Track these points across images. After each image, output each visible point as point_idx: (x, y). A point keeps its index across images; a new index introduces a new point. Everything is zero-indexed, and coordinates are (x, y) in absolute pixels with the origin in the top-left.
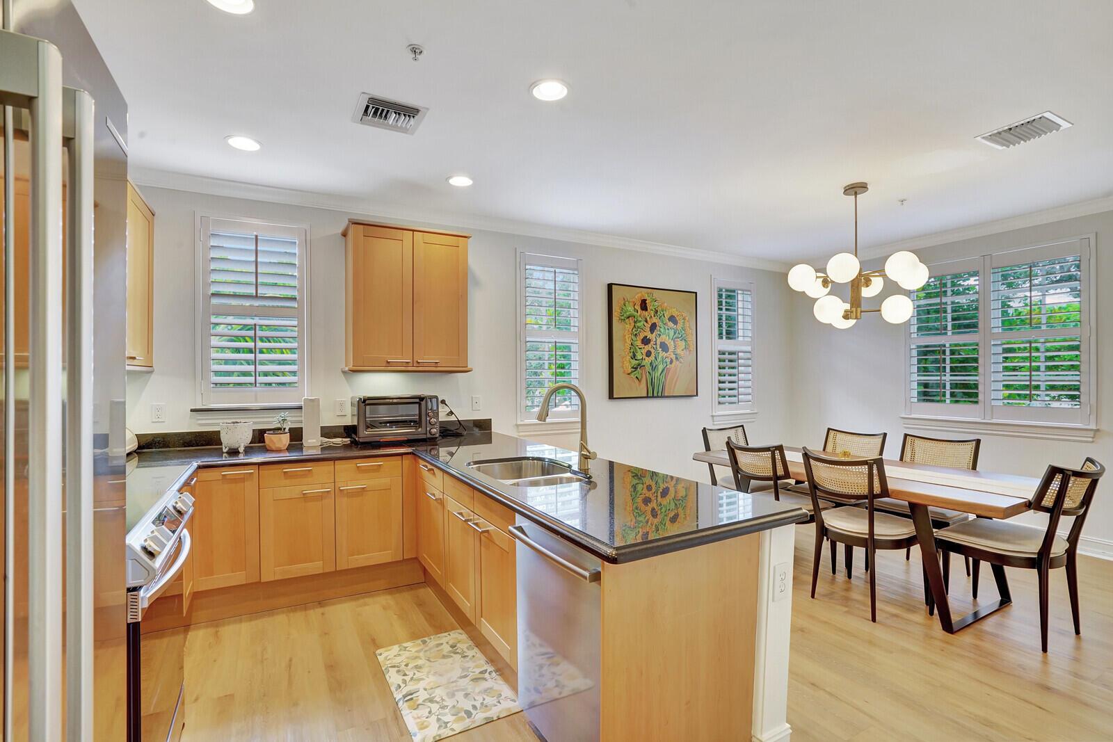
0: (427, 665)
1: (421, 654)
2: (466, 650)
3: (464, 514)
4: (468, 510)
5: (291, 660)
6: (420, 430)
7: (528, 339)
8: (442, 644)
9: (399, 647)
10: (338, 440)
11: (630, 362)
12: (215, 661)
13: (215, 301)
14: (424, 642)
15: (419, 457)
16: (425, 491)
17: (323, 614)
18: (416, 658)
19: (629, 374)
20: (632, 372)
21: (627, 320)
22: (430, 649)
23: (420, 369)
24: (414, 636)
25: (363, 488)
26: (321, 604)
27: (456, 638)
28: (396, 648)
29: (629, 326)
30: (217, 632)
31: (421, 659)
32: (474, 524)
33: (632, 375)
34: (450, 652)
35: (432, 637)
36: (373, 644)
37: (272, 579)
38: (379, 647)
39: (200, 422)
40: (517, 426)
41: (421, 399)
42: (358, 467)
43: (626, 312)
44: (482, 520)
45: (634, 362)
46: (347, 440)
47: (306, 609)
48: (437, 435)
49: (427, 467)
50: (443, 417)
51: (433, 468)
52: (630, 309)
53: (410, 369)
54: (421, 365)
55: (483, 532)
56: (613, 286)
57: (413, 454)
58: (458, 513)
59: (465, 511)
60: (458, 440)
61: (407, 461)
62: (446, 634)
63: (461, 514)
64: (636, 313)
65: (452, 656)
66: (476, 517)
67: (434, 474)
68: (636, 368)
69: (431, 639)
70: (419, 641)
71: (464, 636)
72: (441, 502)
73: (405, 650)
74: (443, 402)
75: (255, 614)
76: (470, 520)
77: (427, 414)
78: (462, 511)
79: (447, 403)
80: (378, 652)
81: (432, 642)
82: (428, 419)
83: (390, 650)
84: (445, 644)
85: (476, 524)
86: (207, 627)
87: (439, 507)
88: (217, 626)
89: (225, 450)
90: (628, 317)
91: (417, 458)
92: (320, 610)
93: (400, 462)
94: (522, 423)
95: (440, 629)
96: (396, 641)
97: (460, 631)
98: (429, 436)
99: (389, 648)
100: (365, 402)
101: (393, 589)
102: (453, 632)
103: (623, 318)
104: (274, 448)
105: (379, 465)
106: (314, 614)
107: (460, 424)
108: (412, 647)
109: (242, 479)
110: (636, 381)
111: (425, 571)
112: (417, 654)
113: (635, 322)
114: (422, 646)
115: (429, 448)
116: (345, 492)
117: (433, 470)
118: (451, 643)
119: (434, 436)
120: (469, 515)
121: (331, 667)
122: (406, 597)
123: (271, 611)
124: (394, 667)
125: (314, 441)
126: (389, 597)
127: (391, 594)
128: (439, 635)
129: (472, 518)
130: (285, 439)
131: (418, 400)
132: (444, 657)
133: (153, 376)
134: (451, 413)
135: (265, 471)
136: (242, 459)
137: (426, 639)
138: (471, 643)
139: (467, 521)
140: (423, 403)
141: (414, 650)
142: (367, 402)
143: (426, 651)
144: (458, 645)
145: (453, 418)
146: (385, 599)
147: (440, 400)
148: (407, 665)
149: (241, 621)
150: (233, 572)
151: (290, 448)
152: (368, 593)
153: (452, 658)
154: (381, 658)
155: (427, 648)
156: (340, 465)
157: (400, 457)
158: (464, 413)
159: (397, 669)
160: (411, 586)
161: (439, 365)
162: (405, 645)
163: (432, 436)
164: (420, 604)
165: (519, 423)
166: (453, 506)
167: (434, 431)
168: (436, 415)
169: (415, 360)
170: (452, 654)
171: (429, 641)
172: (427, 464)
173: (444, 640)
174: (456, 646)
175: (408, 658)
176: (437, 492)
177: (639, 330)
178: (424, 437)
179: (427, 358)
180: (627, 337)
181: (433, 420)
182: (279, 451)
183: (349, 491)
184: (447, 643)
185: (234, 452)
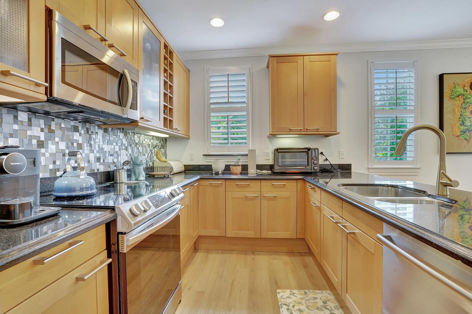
0: (306, 311)
1: (303, 302)
2: (333, 308)
3: (334, 218)
4: (338, 216)
5: (233, 281)
6: (308, 167)
7: (376, 116)
8: (317, 298)
9: (290, 291)
10: (265, 172)
11: (459, 128)
12: (202, 271)
13: (212, 106)
14: (306, 293)
15: (307, 181)
16: (309, 202)
17: (253, 259)
18: (300, 303)
19: (458, 136)
20: (461, 135)
21: (457, 98)
22: (309, 300)
23: (308, 133)
24: (300, 287)
25: (276, 196)
26: (253, 253)
27: (326, 297)
28: (288, 291)
29: (458, 102)
30: (207, 256)
31: (303, 305)
32: (342, 226)
33: (461, 137)
34: (322, 306)
35: (311, 291)
36: (276, 285)
37: (231, 236)
38: (279, 288)
39: (207, 160)
40: (369, 169)
41: (309, 149)
42: (273, 185)
43: (456, 93)
44: (348, 224)
45: (463, 128)
46: (270, 172)
47: (246, 254)
48: (318, 171)
49: (311, 187)
50: (321, 161)
51: (315, 187)
52: (460, 90)
53: (302, 133)
54: (308, 131)
55: (350, 233)
56: (444, 75)
57: (303, 179)
58: (331, 217)
59: (335, 216)
60: (331, 175)
61: (300, 183)
62: (320, 292)
63: (332, 217)
64: (465, 93)
65: (323, 310)
66: (344, 221)
67: (315, 191)
68: (465, 132)
69: (310, 292)
70: (302, 292)
71: (332, 297)
72: (319, 209)
73: (294, 295)
74: (322, 153)
75: (225, 251)
76: (340, 223)
77: (312, 159)
78: (333, 216)
79: (324, 154)
80: (278, 291)
81: (311, 294)
82: (313, 161)
83: (285, 292)
84: (319, 299)
85: (344, 226)
86: (204, 252)
87: (318, 211)
88: (208, 253)
89: (214, 173)
90: (458, 96)
91: (306, 182)
92: (252, 256)
93: (296, 184)
94: (372, 167)
95: (317, 287)
96: (290, 288)
97: (330, 292)
98: (313, 171)
99: (285, 290)
100: (278, 151)
101: (291, 253)
102: (325, 291)
103: (453, 97)
104: (234, 173)
105: (284, 184)
106: (249, 257)
107: (332, 166)
108: (298, 295)
109: (218, 186)
110: (465, 142)
111: (309, 248)
112: (300, 300)
113: (465, 99)
114: (304, 296)
115: (313, 178)
116: (266, 197)
117: (314, 188)
118: (323, 299)
119: (316, 171)
120: (339, 219)
121: (252, 292)
122: (297, 259)
123: (230, 251)
124: (285, 305)
125: (253, 171)
126: (288, 258)
127: (289, 256)
128: (315, 291)
129: (341, 221)
130: (239, 169)
131: (306, 150)
132: (318, 309)
133: (190, 140)
134: (327, 160)
135: (229, 183)
136: (220, 176)
137: (307, 291)
138: (337, 304)
139: (336, 223)
140: (310, 152)
141: (299, 296)
142: (279, 151)
143: (306, 300)
144: (328, 303)
145: (327, 163)
146: (286, 258)
147: (320, 152)
148: (293, 306)
149: (218, 253)
150: (214, 229)
151: (241, 174)
152: (277, 252)
153: (323, 312)
154: (279, 296)
155: (307, 298)
156: (264, 183)
157: (296, 181)
158: (335, 160)
159: (287, 307)
160: (301, 254)
161: (319, 130)
162: (295, 291)
163: (314, 171)
164: (306, 266)
165: (370, 167)
166: (327, 212)
167: (316, 168)
168: (317, 159)
169: (305, 128)
170: (323, 309)
171: (308, 293)
172: (311, 185)
173: (319, 296)
174: (326, 303)
175: (295, 301)
176: (316, 202)
177: (468, 104)
178: (310, 171)
179: (312, 127)
180: (456, 110)
181: (315, 162)
182: (236, 174)
183: (268, 197)
184: (321, 298)
185: (217, 174)
